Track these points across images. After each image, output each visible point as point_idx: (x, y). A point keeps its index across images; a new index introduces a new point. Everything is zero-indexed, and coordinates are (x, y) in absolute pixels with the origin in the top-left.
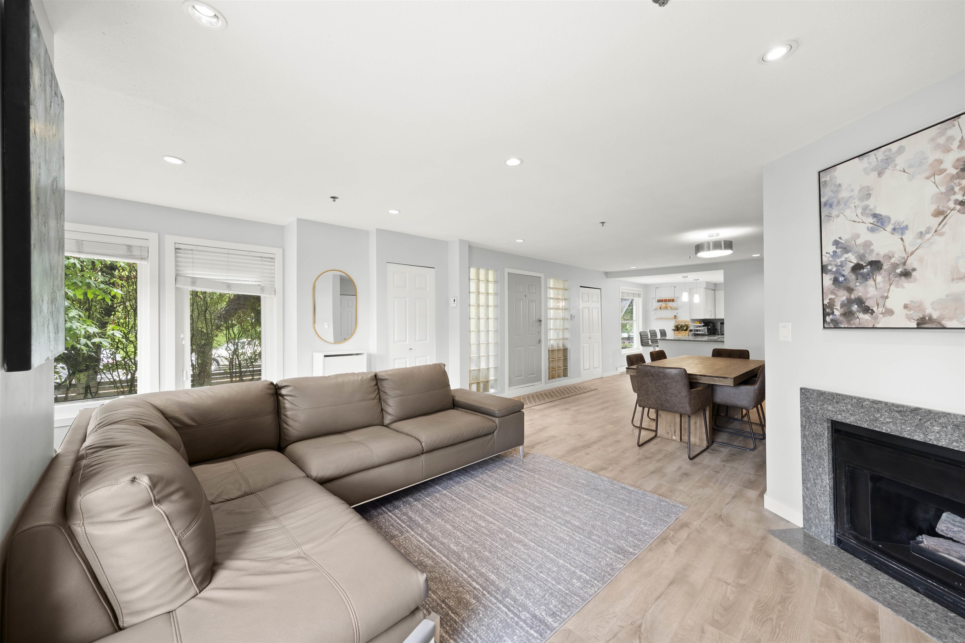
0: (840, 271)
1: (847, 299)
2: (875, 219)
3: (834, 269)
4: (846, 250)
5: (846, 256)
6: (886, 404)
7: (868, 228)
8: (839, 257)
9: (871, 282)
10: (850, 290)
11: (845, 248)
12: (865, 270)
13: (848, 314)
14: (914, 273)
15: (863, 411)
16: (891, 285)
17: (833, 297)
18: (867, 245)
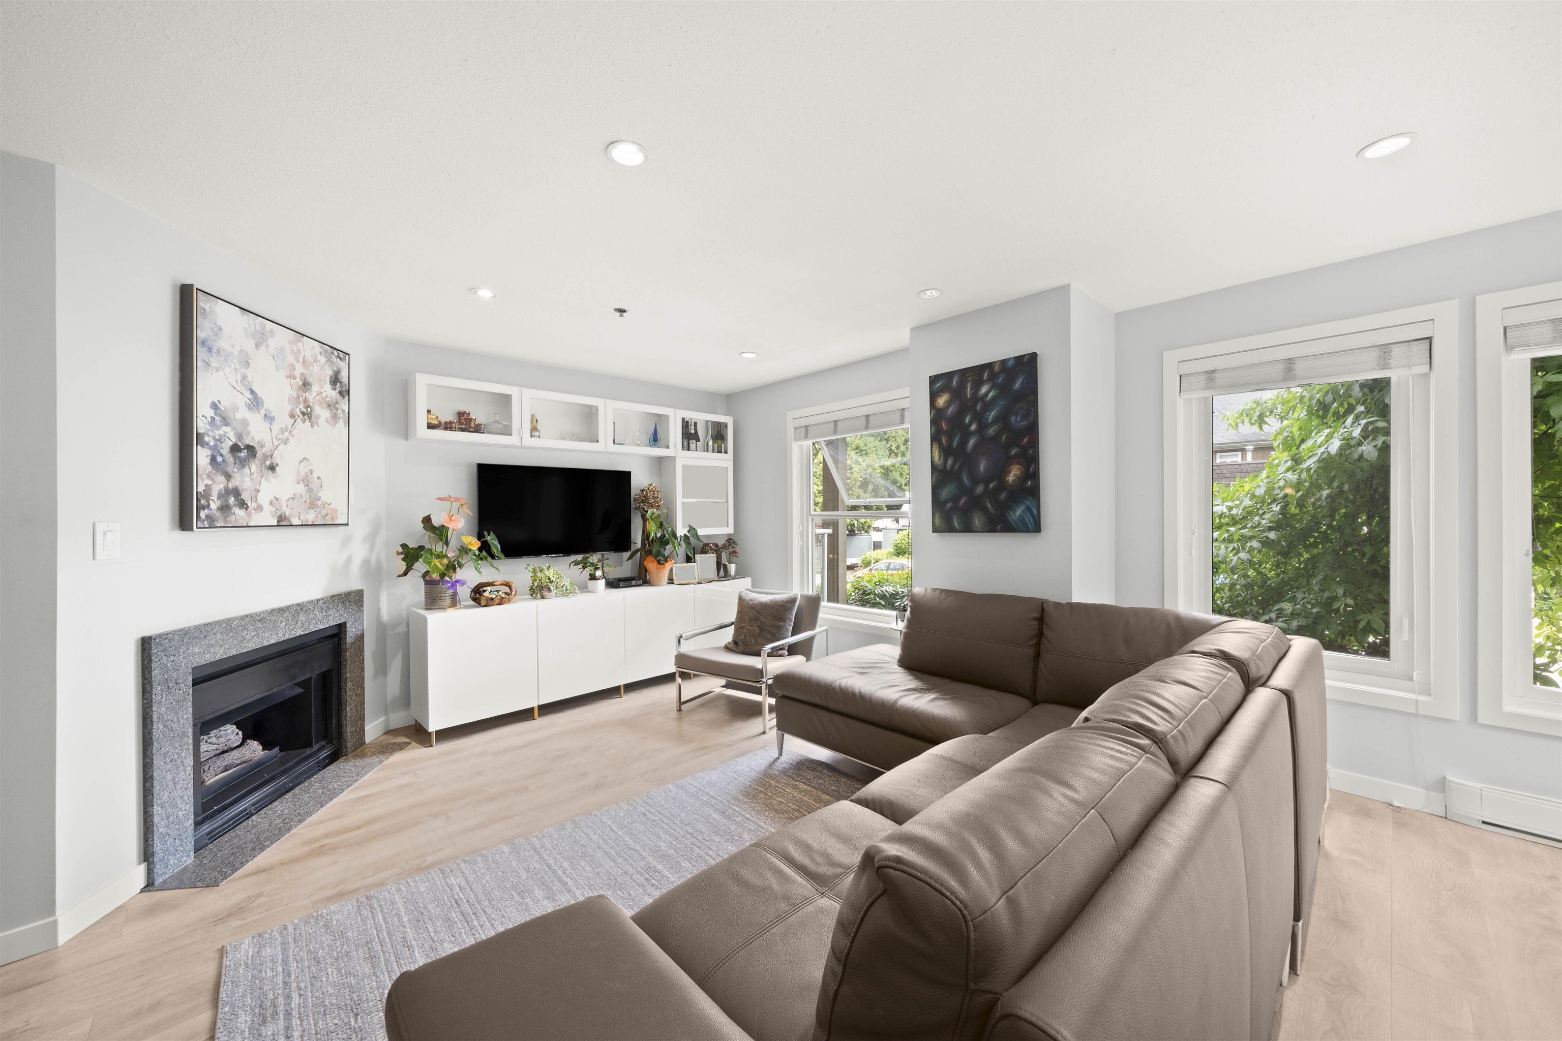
0: (219, 448)
1: (225, 488)
2: (252, 396)
3: (212, 444)
4: (225, 421)
5: (225, 429)
6: (251, 616)
7: (246, 403)
8: (218, 428)
9: (246, 470)
10: (228, 477)
11: (224, 419)
12: (242, 454)
13: (225, 509)
14: (277, 468)
15: (232, 634)
16: (262, 477)
17: (209, 482)
18: (245, 423)
